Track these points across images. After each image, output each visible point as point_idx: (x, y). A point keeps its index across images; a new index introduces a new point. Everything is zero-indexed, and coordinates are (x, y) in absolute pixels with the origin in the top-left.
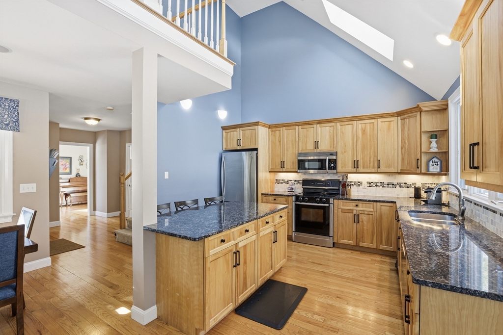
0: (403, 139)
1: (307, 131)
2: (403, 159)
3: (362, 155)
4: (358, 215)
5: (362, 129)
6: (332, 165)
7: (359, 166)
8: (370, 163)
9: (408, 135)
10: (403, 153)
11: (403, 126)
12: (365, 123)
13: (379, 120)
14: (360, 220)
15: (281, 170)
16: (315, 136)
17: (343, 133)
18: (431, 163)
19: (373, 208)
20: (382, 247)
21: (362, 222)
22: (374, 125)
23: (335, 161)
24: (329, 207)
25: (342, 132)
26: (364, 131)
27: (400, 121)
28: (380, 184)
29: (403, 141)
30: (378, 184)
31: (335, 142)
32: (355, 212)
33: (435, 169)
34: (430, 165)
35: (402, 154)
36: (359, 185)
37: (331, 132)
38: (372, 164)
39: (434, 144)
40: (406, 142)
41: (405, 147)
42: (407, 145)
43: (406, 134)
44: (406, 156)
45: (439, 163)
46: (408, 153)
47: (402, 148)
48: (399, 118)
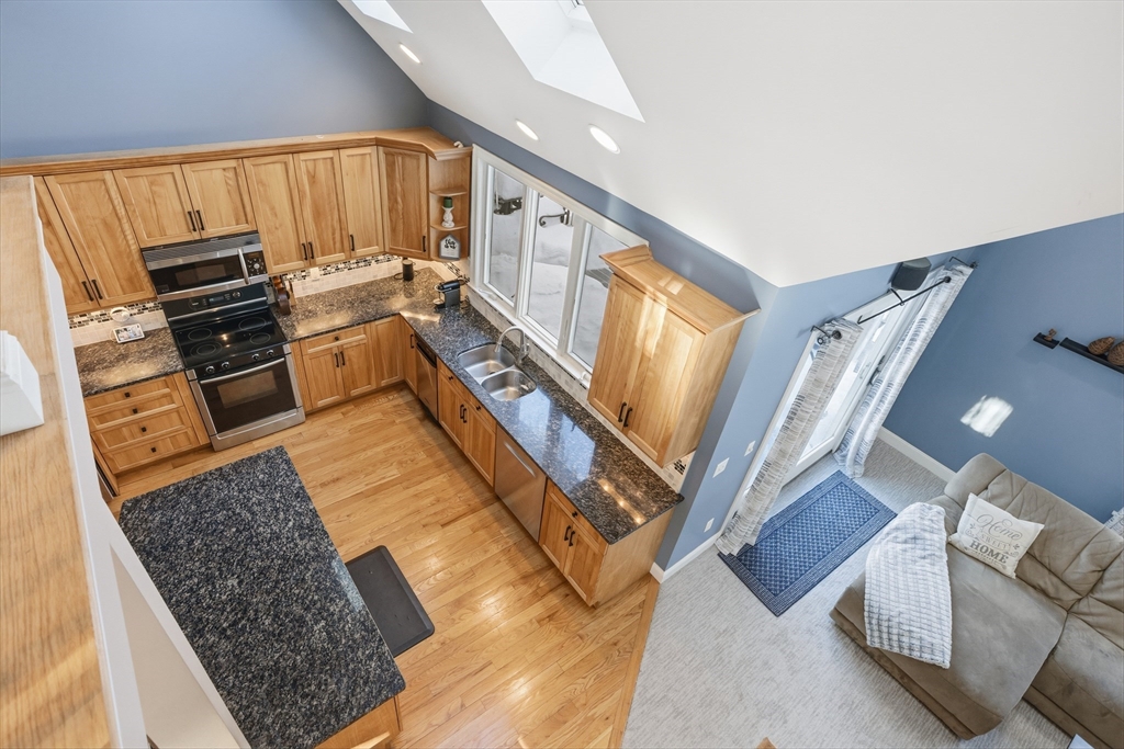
0: (392, 193)
1: (152, 184)
2: (394, 230)
3: (317, 230)
4: (342, 353)
5: (308, 172)
6: (257, 266)
7: (315, 255)
8: (334, 243)
9: (403, 190)
10: (394, 218)
11: (391, 166)
12: (314, 160)
13: (344, 153)
14: (346, 358)
15: (93, 305)
16: (185, 198)
17: (264, 185)
18: (443, 243)
19: (365, 333)
20: (384, 383)
21: (350, 360)
22: (333, 163)
23: (259, 256)
24: (285, 362)
25: (260, 182)
26: (313, 178)
27: (382, 156)
28: (343, 265)
29: (392, 197)
30: (340, 266)
31: (248, 209)
32: (335, 351)
33: (450, 252)
34: (442, 247)
35: (391, 220)
36: (304, 277)
37: (230, 182)
38: (338, 245)
39: (449, 216)
40: (399, 200)
41: (397, 211)
42: (400, 207)
43: (398, 185)
44: (400, 227)
45: (457, 245)
46: (404, 222)
47: (390, 211)
48: (381, 149)
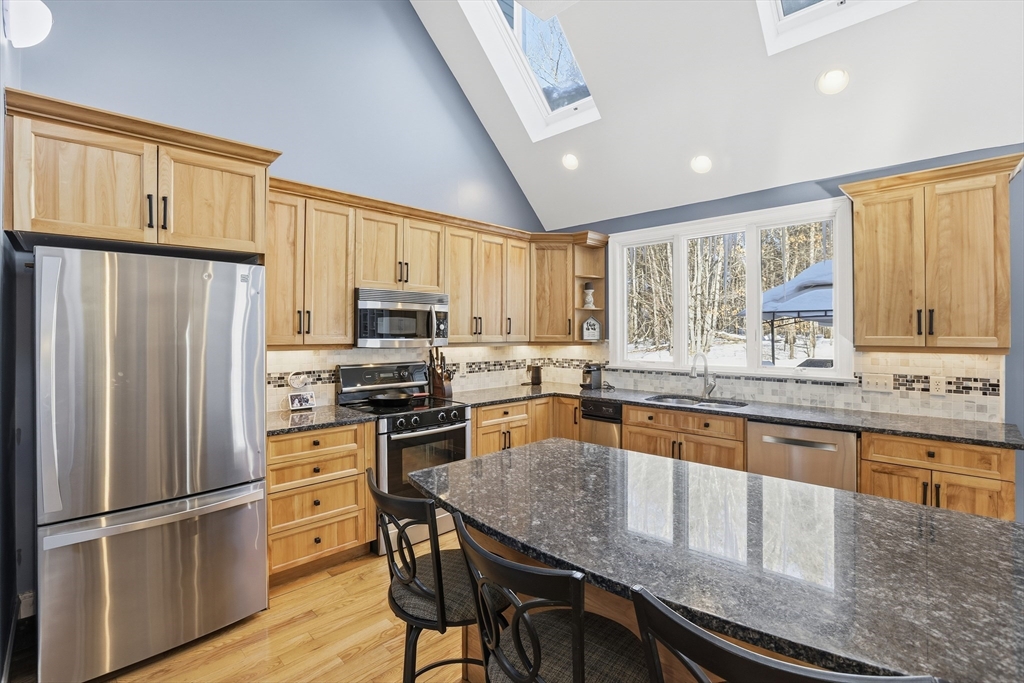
0: (540, 282)
1: (378, 229)
2: (540, 319)
3: (486, 307)
4: (509, 432)
5: (486, 251)
6: (442, 327)
7: (482, 331)
8: (496, 324)
9: (551, 278)
10: (541, 307)
11: (541, 259)
12: (490, 243)
13: (509, 242)
14: (511, 441)
15: (298, 340)
16: (400, 249)
17: (455, 255)
18: (585, 326)
19: (526, 413)
22: (502, 250)
23: (445, 317)
24: (464, 429)
25: (453, 252)
26: (488, 258)
27: (534, 251)
28: (484, 365)
29: (540, 287)
32: (504, 429)
33: (591, 335)
34: (585, 330)
35: (538, 309)
37: (433, 244)
38: (498, 326)
39: (590, 298)
40: (547, 289)
41: (544, 298)
42: (547, 295)
43: (547, 275)
44: (547, 314)
45: (597, 326)
46: (550, 310)
47: (538, 300)
48: (533, 245)
